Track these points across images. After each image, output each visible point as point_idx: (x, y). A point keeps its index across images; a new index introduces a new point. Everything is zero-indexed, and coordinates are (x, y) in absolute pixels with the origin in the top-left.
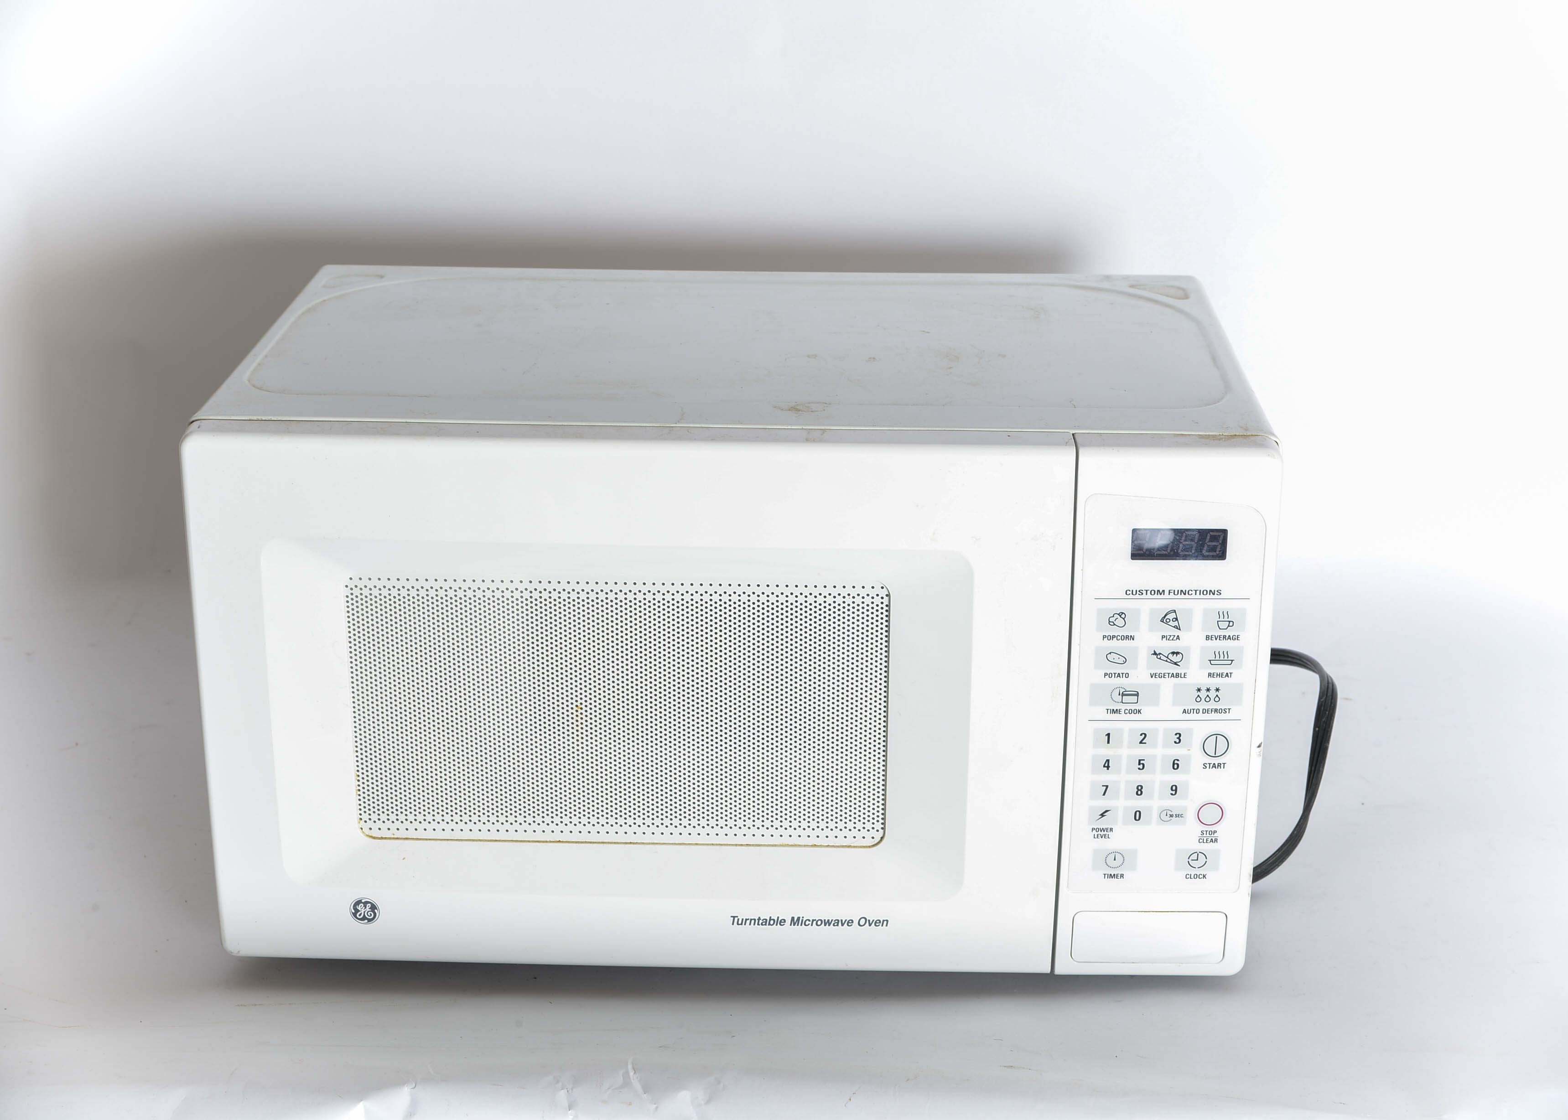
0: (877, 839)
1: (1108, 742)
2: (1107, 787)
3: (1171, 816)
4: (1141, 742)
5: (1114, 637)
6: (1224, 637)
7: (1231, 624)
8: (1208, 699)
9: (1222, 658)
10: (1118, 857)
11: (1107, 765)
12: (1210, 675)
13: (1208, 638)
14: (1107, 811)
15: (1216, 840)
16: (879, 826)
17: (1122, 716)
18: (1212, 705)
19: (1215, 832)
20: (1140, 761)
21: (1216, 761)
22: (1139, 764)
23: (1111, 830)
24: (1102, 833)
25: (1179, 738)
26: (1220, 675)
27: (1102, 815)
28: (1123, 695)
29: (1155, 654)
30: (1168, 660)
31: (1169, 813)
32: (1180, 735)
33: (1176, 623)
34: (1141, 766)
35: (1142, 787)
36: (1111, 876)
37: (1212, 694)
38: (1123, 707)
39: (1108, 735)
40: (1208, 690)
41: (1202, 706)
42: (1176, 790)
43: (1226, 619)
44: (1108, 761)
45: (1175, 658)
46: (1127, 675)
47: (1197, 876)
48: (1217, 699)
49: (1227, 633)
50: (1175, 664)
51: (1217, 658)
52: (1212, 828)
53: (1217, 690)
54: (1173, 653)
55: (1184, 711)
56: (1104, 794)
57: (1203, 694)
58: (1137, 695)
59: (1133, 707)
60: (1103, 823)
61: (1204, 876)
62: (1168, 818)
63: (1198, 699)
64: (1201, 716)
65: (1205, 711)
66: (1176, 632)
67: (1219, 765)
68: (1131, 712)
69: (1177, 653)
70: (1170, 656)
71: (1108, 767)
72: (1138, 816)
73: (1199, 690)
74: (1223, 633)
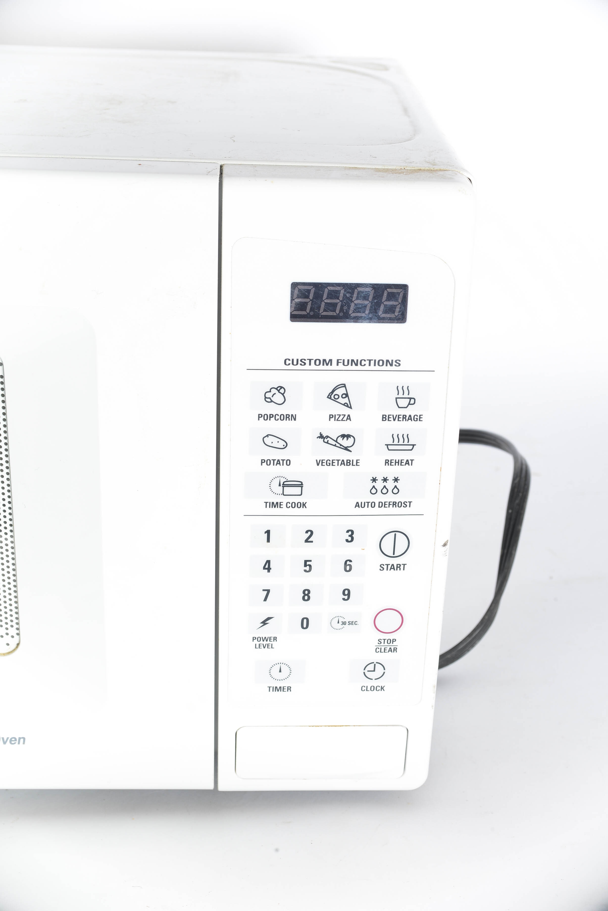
0: (13, 646)
1: (268, 540)
2: (268, 591)
3: (344, 623)
4: (307, 541)
5: (271, 416)
6: (404, 417)
7: (412, 401)
8: (385, 491)
9: (401, 442)
10: (284, 668)
11: (267, 566)
12: (387, 462)
13: (384, 418)
14: (269, 619)
15: (395, 650)
16: (13, 631)
17: (284, 510)
18: (390, 498)
19: (394, 640)
20: (306, 562)
21: (395, 562)
22: (305, 565)
23: (275, 639)
24: (265, 643)
25: (351, 536)
26: (399, 463)
27: (264, 623)
28: (284, 486)
29: (321, 436)
30: (337, 444)
31: (341, 620)
32: (352, 532)
33: (346, 400)
34: (307, 568)
35: (309, 591)
36: (276, 689)
37: (390, 485)
38: (284, 500)
39: (268, 532)
40: (385, 480)
41: (379, 498)
42: (349, 595)
43: (406, 395)
44: (268, 562)
45: (346, 443)
46: (288, 462)
47: (374, 688)
48: (396, 491)
49: (407, 412)
50: (346, 449)
51: (396, 442)
52: (391, 637)
53: (396, 480)
54: (343, 436)
55: (357, 505)
56: (265, 600)
57: (379, 485)
58: (301, 485)
59: (296, 500)
60: (266, 632)
61: (382, 688)
62: (340, 626)
63: (373, 491)
64: (377, 510)
65: (382, 505)
66: (346, 411)
67: (399, 566)
68: (294, 505)
69: (348, 436)
70: (340, 440)
71: (269, 569)
72: (305, 623)
73: (374, 480)
74: (402, 412)
